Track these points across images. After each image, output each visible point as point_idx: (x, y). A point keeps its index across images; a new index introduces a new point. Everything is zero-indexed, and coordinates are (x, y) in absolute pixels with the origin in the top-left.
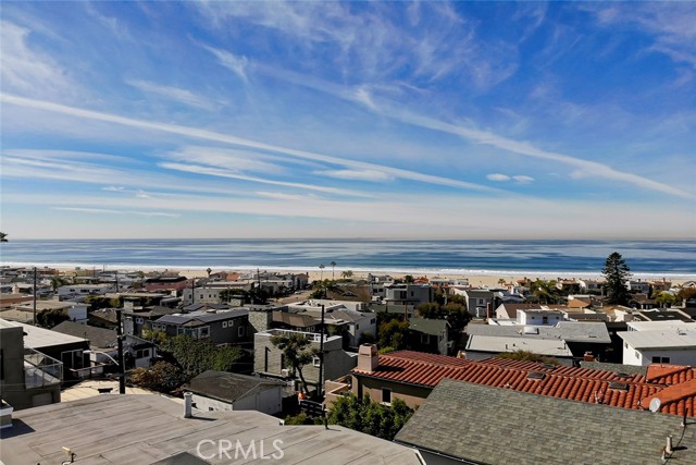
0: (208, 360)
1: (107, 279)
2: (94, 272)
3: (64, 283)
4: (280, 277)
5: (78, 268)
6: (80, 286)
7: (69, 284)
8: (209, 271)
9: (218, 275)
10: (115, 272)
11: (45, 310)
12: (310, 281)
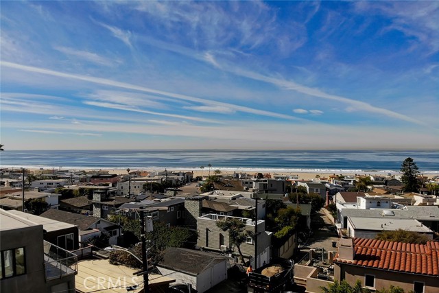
0: (163, 238)
1: (62, 176)
2: (53, 171)
3: (35, 178)
4: (175, 174)
5: (42, 169)
6: (46, 180)
7: (39, 179)
8: (128, 170)
9: (134, 173)
10: (67, 171)
11: (30, 199)
12: (194, 177)
